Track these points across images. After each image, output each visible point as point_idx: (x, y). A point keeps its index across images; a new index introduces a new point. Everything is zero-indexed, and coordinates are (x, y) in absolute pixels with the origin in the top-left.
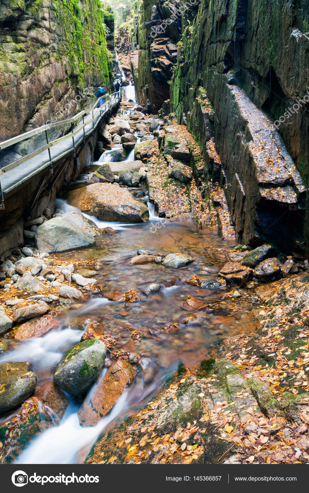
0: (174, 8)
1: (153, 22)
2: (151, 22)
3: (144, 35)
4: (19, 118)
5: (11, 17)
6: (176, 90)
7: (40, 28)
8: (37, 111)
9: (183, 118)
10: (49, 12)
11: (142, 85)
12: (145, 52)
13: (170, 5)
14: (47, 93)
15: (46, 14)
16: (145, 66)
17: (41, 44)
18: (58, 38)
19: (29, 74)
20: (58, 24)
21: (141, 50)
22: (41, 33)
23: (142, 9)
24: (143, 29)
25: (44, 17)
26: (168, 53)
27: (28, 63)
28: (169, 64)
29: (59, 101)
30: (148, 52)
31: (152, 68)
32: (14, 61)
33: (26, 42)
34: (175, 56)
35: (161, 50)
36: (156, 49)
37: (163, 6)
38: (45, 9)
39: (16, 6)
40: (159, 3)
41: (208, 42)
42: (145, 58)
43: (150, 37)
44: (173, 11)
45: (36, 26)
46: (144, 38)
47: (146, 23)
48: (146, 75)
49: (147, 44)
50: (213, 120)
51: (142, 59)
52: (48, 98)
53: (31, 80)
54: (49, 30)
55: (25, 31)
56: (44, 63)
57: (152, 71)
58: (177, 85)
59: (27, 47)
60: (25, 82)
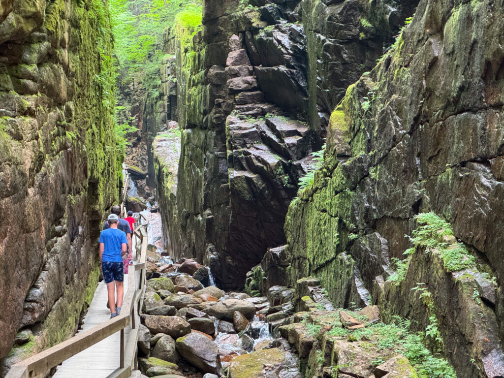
1: (233, 70)
2: (227, 69)
3: (205, 97)
4: (19, 286)
5: (20, 32)
6: (322, 223)
7: (56, 63)
8: (44, 267)
9: (356, 291)
10: (69, 31)
11: (192, 210)
12: (203, 137)
13: (278, 35)
14: (57, 221)
15: (66, 35)
16: (201, 167)
17: (55, 101)
18: (78, 90)
19: (38, 171)
20: (81, 59)
21: (189, 131)
22: (57, 77)
23: (199, 43)
24: (200, 86)
25: (63, 40)
26: (273, 137)
27: (38, 143)
28: (276, 161)
29: (72, 240)
30: (214, 134)
31: (230, 171)
32: (18, 137)
33: (36, 93)
34: (294, 145)
35: (255, 129)
36: (240, 128)
37: (257, 37)
38: (67, 25)
39: (33, 10)
40: (247, 30)
41: (445, 108)
42: (205, 148)
43: (221, 100)
44: (283, 46)
45: (50, 57)
46: (205, 104)
47: (213, 71)
48: (208, 187)
49: (212, 115)
50: (493, 300)
51: (193, 150)
52: (59, 235)
53: (40, 186)
54: (66, 69)
55: (35, 66)
56: (56, 146)
57: (231, 177)
58: (324, 211)
59: (37, 106)
60: (31, 191)
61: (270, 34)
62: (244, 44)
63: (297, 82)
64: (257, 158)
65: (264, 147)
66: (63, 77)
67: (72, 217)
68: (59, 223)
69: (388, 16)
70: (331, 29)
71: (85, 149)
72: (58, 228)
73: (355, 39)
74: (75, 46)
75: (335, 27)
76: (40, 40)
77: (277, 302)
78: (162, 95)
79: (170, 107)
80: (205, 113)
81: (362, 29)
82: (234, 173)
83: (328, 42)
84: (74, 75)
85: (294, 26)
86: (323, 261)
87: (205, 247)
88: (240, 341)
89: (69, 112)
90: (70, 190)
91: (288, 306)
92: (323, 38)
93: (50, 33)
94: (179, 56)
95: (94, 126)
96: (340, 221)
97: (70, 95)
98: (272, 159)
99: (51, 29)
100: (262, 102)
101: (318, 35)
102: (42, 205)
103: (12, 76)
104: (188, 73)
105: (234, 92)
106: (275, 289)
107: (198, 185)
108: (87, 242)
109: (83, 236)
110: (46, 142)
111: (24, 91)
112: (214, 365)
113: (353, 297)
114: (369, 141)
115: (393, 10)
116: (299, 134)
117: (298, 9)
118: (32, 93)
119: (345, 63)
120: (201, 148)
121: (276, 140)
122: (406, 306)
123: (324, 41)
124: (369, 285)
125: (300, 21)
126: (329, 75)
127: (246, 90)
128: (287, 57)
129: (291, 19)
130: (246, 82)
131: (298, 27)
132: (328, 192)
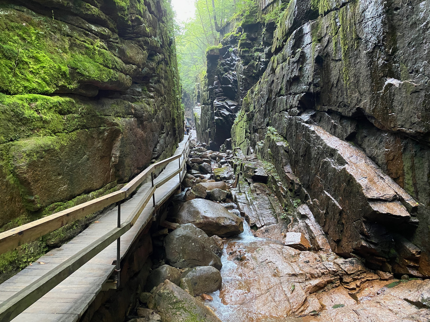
0: (231, 77)
1: (215, 87)
2: (214, 86)
3: (208, 95)
4: (151, 147)
5: (149, 73)
6: (241, 131)
7: (160, 83)
8: (159, 142)
9: (250, 150)
10: (164, 74)
11: (205, 129)
12: (207, 107)
13: (229, 75)
14: (162, 130)
15: (163, 75)
16: (207, 116)
17: (160, 95)
18: (167, 92)
19: (155, 115)
20: (168, 82)
21: (204, 105)
22: (160, 87)
23: (206, 78)
24: (206, 92)
25: (162, 76)
26: (227, 107)
27: (155, 106)
28: (228, 114)
29: (167, 136)
30: (210, 106)
31: (215, 117)
32: (149, 104)
33: (154, 92)
34: (233, 109)
35: (222, 104)
36: (218, 104)
37: (223, 76)
38: (163, 72)
39: (152, 67)
40: (220, 74)
41: (276, 95)
42: (208, 111)
43: (212, 96)
44: (230, 79)
45: (158, 82)
46: (208, 97)
47: (210, 87)
48: (209, 122)
49: (210, 101)
50: (287, 151)
51: (204, 111)
52: (163, 133)
53: (156, 119)
54: (164, 86)
55: (154, 84)
56: (161, 108)
57: (215, 119)
58: (241, 127)
59: (154, 96)
60: (154, 120)
61: (226, 75)
62: (219, 78)
63: (234, 90)
64: (223, 113)
65: (225, 110)
66: (162, 88)
67: (167, 129)
68: (163, 130)
69: (261, 69)
70: (244, 73)
71: (170, 109)
72: (163, 132)
73: (251, 76)
74: (166, 78)
75: (245, 72)
76: (155, 76)
77: (229, 154)
78: (196, 95)
79: (198, 99)
80: (208, 100)
81: (253, 73)
82: (216, 118)
83: (243, 77)
84: (166, 87)
85: (233, 72)
86: (241, 142)
87: (208, 139)
88: (217, 165)
89: (165, 98)
90: (166, 121)
91: (231, 155)
92: (242, 76)
93: (158, 74)
94: (200, 83)
95: (173, 103)
96: (246, 130)
97: (165, 93)
98: (227, 113)
99: (158, 73)
100: (224, 96)
101: (240, 75)
102: (157, 124)
103: (147, 87)
104: (203, 88)
105: (216, 93)
106: (228, 151)
107: (206, 121)
108: (172, 137)
109: (171, 135)
110: (158, 106)
111: (151, 91)
112: (210, 172)
113: (249, 152)
114: (254, 106)
115: (262, 67)
116: (235, 105)
117: (234, 67)
118: (153, 92)
119: (248, 83)
120: (207, 110)
121: (228, 108)
122: (264, 153)
123: (242, 77)
124: (254, 148)
125: (235, 71)
126: (244, 87)
127: (219, 93)
128: (231, 82)
129: (233, 70)
130: (219, 90)
131: (235, 73)
132: (242, 122)
